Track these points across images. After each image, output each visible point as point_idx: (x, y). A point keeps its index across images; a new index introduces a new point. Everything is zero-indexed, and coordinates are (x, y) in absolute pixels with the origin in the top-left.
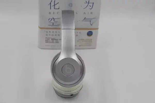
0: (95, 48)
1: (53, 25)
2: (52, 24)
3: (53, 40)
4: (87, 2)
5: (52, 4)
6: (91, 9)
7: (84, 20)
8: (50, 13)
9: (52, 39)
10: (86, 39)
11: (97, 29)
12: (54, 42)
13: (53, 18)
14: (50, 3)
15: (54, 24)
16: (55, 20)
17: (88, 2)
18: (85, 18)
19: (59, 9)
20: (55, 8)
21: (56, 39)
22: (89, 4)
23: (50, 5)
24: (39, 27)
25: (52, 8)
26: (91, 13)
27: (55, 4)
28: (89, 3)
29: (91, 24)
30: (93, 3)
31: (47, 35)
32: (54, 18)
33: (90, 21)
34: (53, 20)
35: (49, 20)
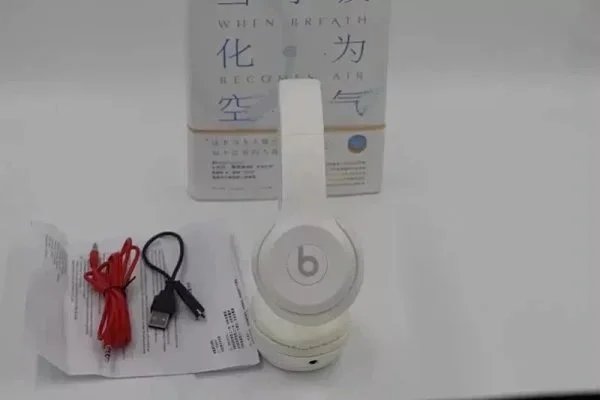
0: (376, 193)
1: (235, 119)
2: (231, 117)
3: (236, 170)
4: (341, 40)
5: (231, 50)
6: (357, 62)
7: (337, 100)
8: (223, 80)
9: (234, 167)
10: (345, 163)
11: (382, 126)
12: (242, 174)
13: (235, 97)
14: (224, 48)
15: (238, 116)
16: (241, 103)
17: (345, 39)
18: (339, 92)
19: (252, 65)
20: (240, 63)
21: (248, 167)
22: (350, 45)
23: (222, 53)
24: (190, 129)
25: (231, 62)
26: (359, 75)
27: (239, 51)
28: (348, 43)
29: (361, 111)
30: (363, 42)
31: (216, 153)
32: (238, 96)
33: (357, 102)
34: (234, 101)
35: (221, 102)
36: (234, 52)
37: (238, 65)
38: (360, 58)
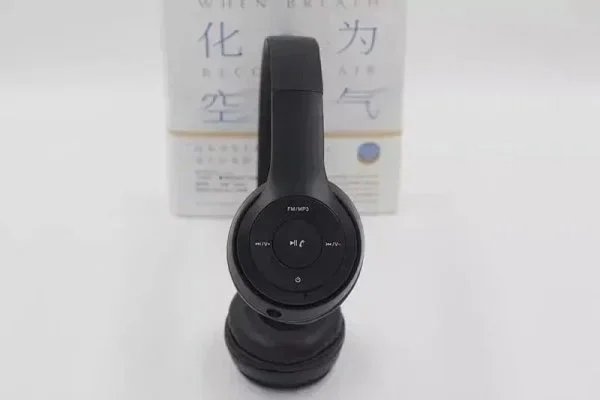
0: (392, 212)
1: (221, 119)
2: (218, 116)
3: (223, 181)
4: (348, 25)
5: (214, 36)
6: (367, 53)
7: (344, 99)
8: (206, 72)
9: (221, 178)
11: (398, 133)
12: (231, 187)
13: (222, 94)
14: (206, 34)
15: (225, 117)
16: (229, 101)
17: (353, 26)
18: (346, 91)
19: (240, 54)
20: (226, 52)
21: (238, 178)
22: (359, 32)
23: (204, 42)
25: (215, 50)
26: (370, 70)
27: (225, 36)
28: (356, 29)
29: (373, 114)
30: (375, 29)
31: (200, 161)
32: (225, 92)
33: (367, 103)
34: (220, 100)
35: (204, 99)
36: (218, 39)
37: (223, 54)
38: (371, 49)
